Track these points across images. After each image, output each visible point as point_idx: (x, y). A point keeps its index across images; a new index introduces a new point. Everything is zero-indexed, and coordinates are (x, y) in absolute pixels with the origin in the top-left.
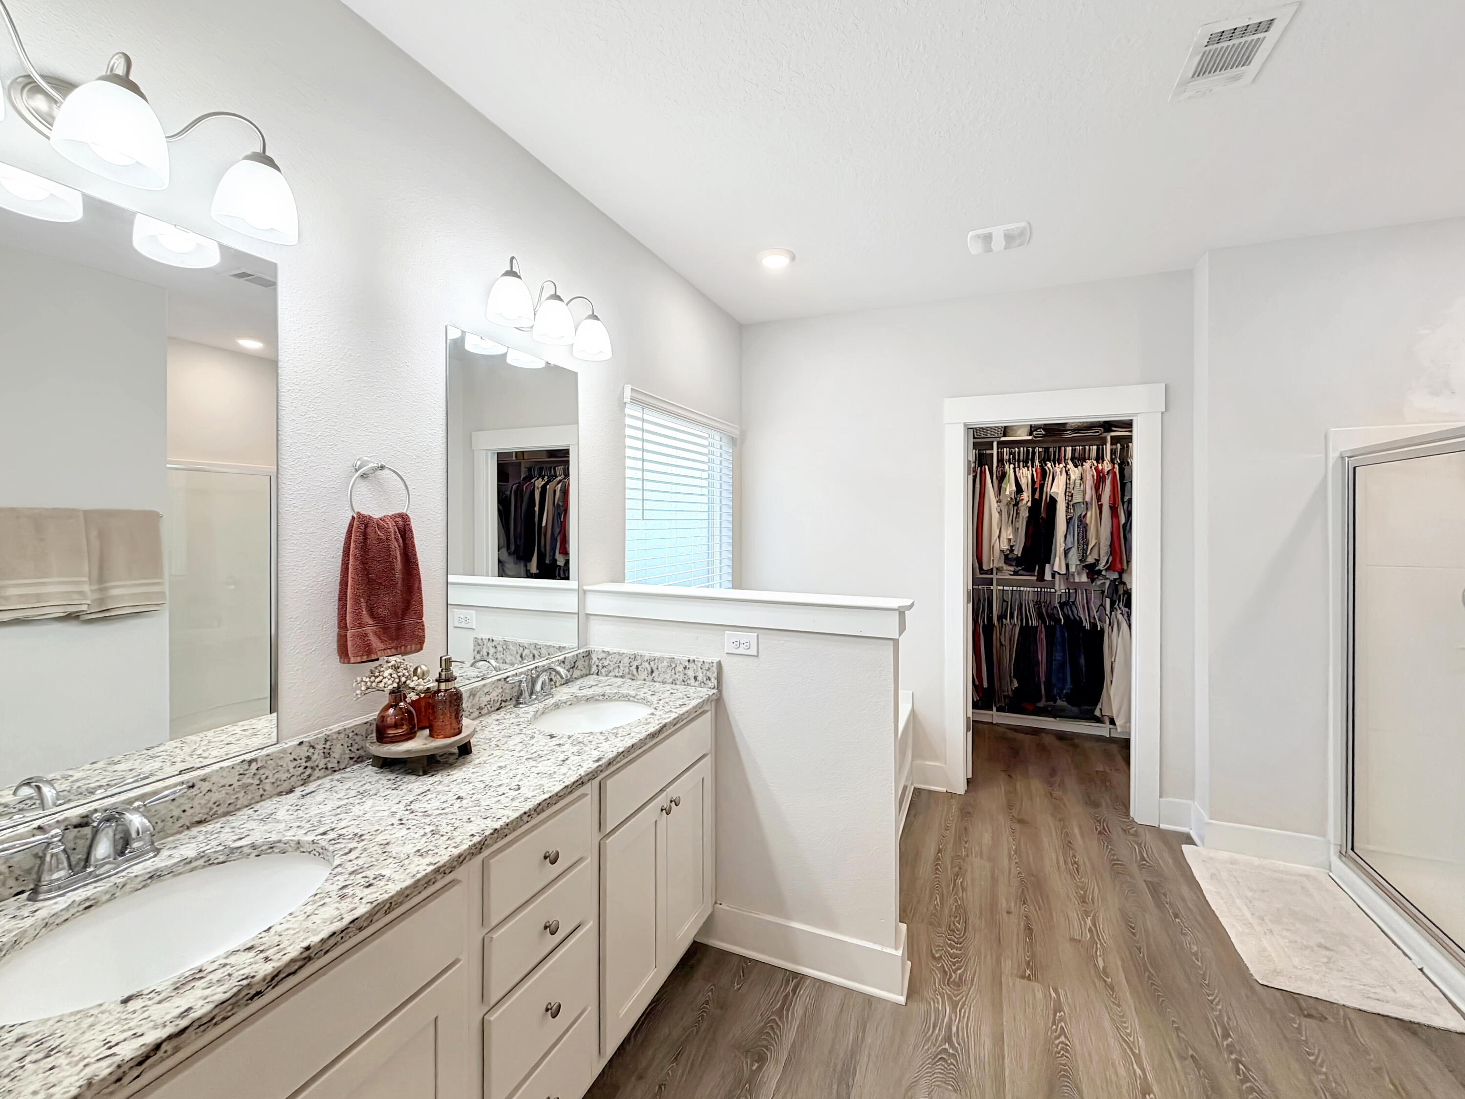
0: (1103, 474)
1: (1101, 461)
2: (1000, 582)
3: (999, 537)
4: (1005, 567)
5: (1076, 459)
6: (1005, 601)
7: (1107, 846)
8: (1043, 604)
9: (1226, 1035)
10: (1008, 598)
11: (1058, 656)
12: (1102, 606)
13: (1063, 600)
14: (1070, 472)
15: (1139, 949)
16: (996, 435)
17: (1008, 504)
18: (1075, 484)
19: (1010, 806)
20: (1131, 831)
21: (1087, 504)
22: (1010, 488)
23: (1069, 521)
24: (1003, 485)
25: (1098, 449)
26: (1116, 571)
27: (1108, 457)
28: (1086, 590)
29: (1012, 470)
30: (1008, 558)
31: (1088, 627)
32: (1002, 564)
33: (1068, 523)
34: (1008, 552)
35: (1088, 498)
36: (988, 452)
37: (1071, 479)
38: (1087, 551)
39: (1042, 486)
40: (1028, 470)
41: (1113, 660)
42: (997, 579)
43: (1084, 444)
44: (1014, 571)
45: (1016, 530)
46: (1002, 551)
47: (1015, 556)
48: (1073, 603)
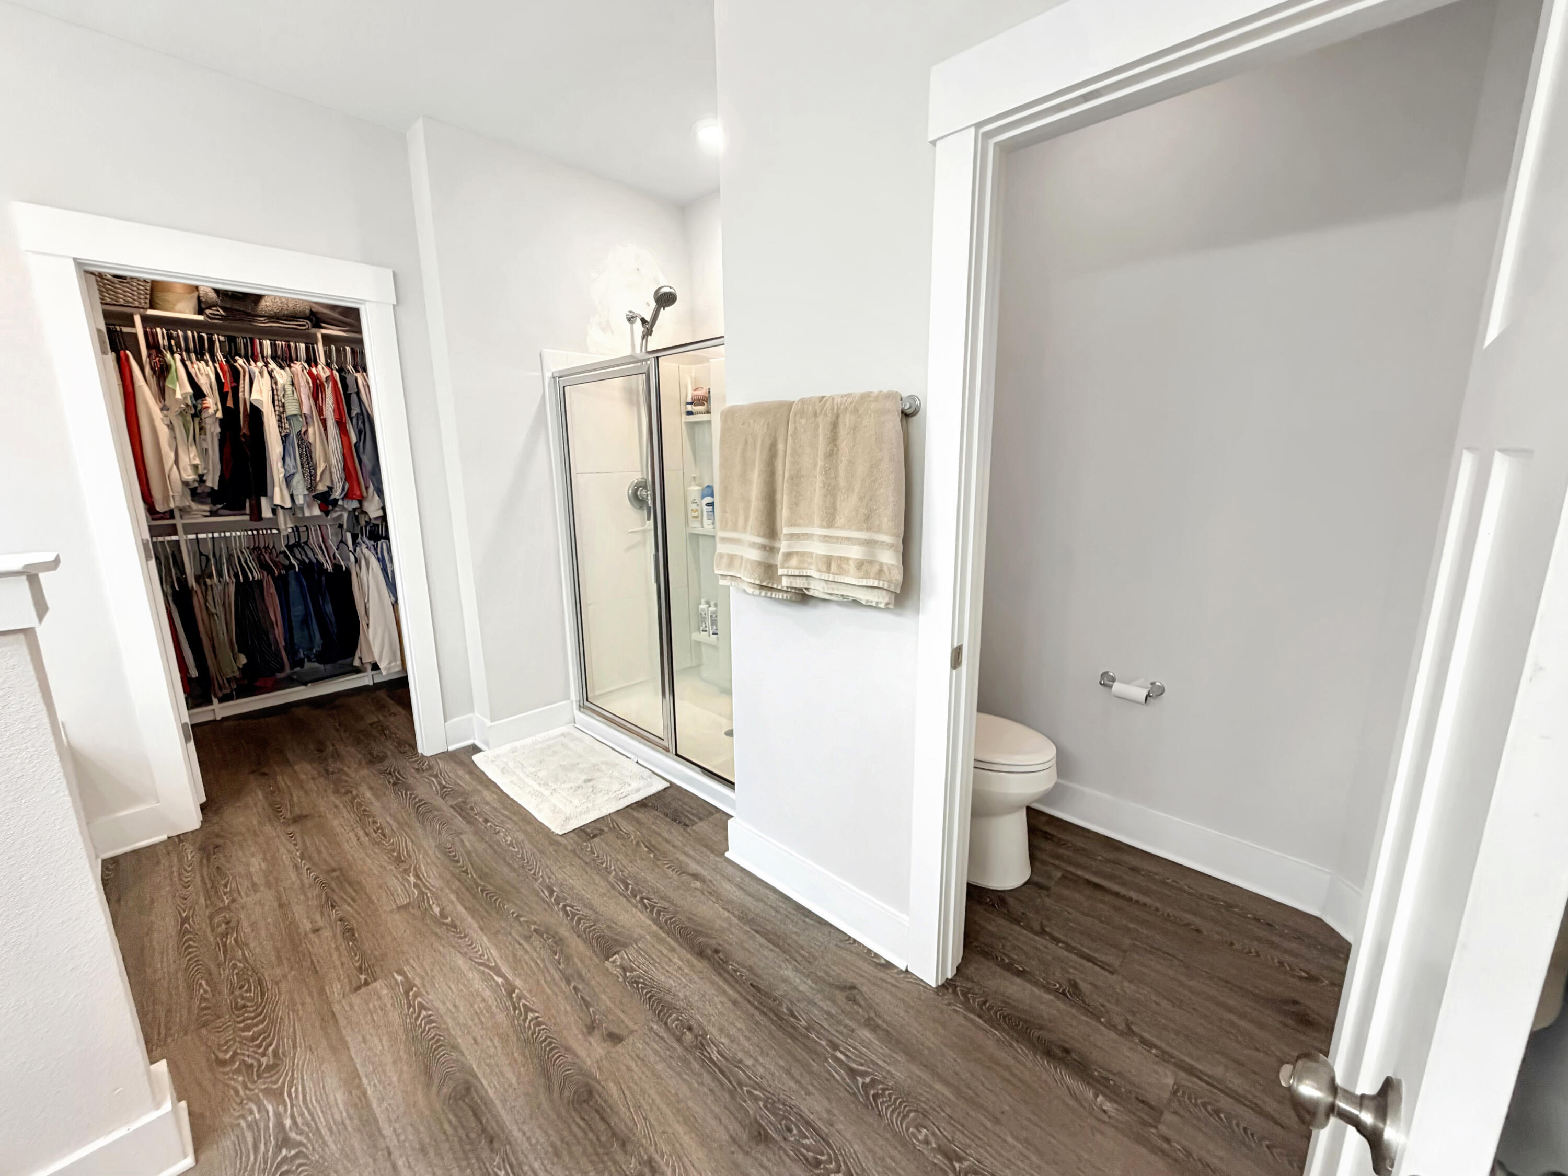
0: (321, 381)
1: (313, 364)
2: (188, 529)
3: (176, 461)
4: (194, 506)
5: (279, 358)
6: (203, 555)
7: (406, 794)
8: (264, 550)
9: (551, 894)
10: (208, 549)
11: (297, 611)
12: (343, 542)
13: (292, 541)
14: (275, 374)
15: (466, 872)
16: (137, 304)
17: (182, 413)
18: (284, 390)
19: (276, 810)
20: (424, 767)
21: (306, 418)
22: (181, 390)
23: (285, 439)
24: (168, 384)
25: (307, 349)
26: (355, 499)
27: (322, 360)
28: (320, 526)
29: (179, 364)
30: (196, 492)
31: (330, 569)
32: (188, 502)
33: (284, 442)
34: (196, 485)
35: (306, 410)
36: (126, 330)
37: (278, 383)
38: (315, 478)
39: (236, 391)
40: (207, 365)
41: (366, 600)
42: (184, 525)
43: (287, 339)
44: (210, 511)
45: (204, 453)
46: (186, 484)
47: (208, 490)
48: (306, 543)
